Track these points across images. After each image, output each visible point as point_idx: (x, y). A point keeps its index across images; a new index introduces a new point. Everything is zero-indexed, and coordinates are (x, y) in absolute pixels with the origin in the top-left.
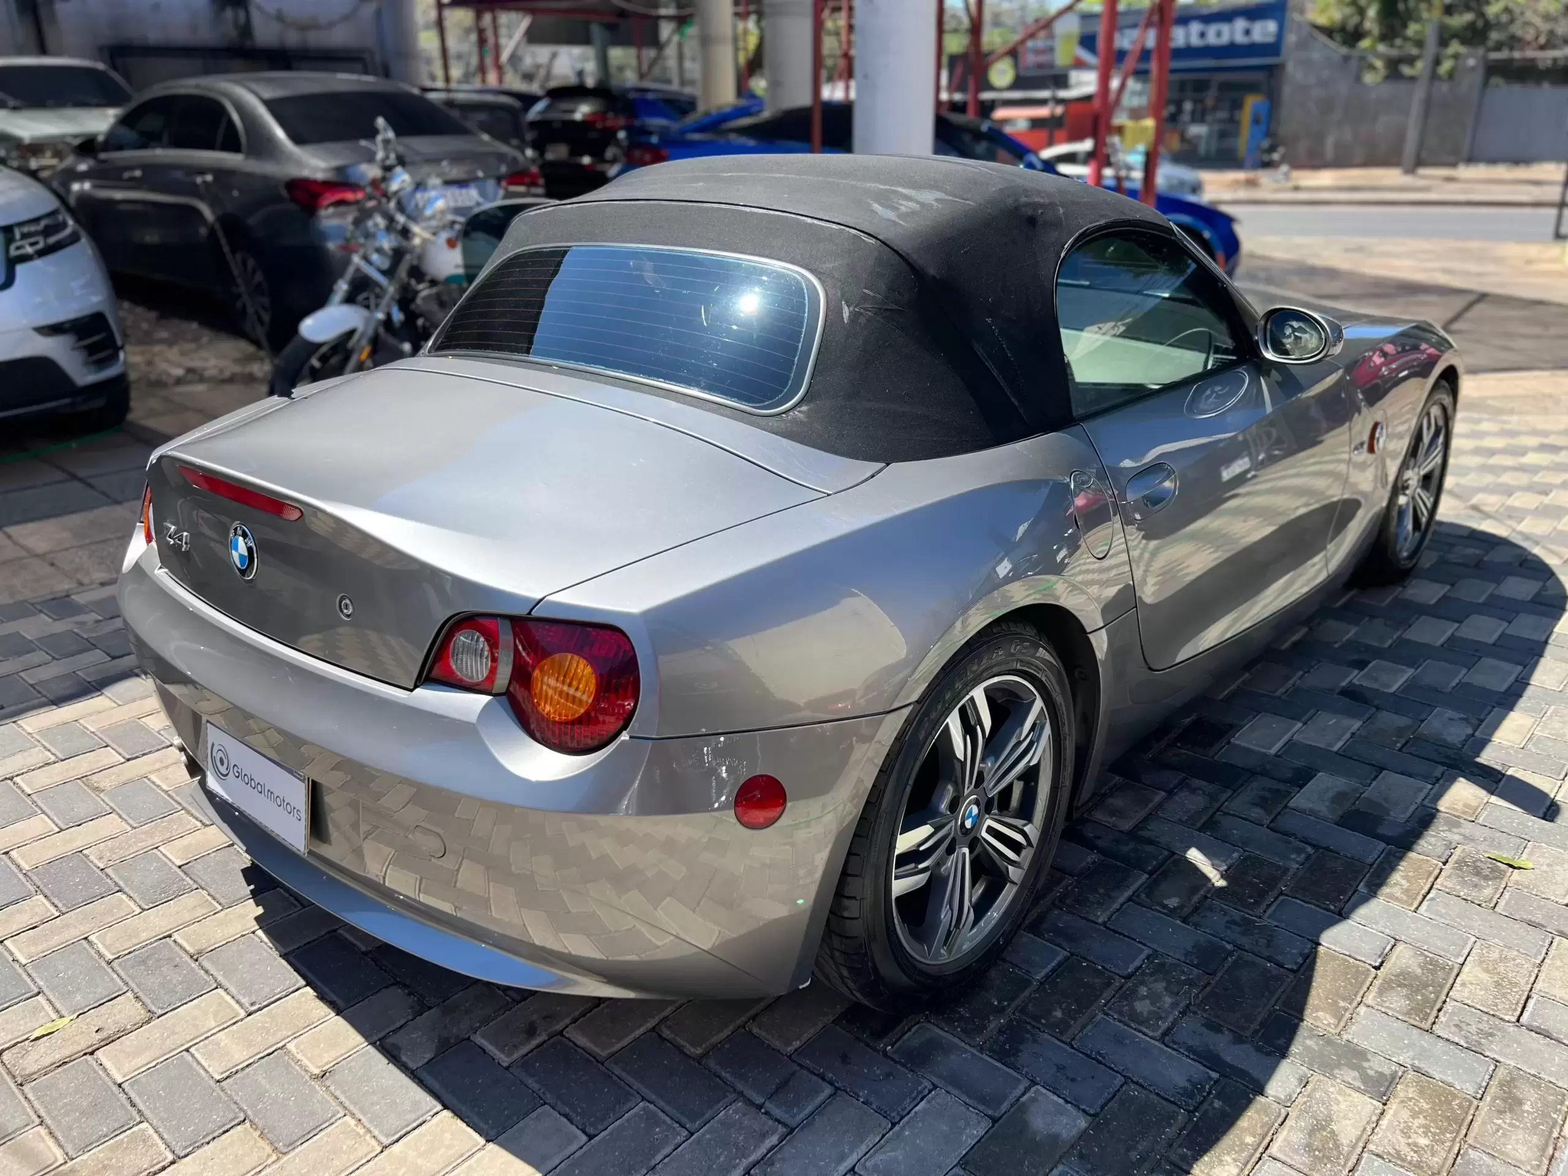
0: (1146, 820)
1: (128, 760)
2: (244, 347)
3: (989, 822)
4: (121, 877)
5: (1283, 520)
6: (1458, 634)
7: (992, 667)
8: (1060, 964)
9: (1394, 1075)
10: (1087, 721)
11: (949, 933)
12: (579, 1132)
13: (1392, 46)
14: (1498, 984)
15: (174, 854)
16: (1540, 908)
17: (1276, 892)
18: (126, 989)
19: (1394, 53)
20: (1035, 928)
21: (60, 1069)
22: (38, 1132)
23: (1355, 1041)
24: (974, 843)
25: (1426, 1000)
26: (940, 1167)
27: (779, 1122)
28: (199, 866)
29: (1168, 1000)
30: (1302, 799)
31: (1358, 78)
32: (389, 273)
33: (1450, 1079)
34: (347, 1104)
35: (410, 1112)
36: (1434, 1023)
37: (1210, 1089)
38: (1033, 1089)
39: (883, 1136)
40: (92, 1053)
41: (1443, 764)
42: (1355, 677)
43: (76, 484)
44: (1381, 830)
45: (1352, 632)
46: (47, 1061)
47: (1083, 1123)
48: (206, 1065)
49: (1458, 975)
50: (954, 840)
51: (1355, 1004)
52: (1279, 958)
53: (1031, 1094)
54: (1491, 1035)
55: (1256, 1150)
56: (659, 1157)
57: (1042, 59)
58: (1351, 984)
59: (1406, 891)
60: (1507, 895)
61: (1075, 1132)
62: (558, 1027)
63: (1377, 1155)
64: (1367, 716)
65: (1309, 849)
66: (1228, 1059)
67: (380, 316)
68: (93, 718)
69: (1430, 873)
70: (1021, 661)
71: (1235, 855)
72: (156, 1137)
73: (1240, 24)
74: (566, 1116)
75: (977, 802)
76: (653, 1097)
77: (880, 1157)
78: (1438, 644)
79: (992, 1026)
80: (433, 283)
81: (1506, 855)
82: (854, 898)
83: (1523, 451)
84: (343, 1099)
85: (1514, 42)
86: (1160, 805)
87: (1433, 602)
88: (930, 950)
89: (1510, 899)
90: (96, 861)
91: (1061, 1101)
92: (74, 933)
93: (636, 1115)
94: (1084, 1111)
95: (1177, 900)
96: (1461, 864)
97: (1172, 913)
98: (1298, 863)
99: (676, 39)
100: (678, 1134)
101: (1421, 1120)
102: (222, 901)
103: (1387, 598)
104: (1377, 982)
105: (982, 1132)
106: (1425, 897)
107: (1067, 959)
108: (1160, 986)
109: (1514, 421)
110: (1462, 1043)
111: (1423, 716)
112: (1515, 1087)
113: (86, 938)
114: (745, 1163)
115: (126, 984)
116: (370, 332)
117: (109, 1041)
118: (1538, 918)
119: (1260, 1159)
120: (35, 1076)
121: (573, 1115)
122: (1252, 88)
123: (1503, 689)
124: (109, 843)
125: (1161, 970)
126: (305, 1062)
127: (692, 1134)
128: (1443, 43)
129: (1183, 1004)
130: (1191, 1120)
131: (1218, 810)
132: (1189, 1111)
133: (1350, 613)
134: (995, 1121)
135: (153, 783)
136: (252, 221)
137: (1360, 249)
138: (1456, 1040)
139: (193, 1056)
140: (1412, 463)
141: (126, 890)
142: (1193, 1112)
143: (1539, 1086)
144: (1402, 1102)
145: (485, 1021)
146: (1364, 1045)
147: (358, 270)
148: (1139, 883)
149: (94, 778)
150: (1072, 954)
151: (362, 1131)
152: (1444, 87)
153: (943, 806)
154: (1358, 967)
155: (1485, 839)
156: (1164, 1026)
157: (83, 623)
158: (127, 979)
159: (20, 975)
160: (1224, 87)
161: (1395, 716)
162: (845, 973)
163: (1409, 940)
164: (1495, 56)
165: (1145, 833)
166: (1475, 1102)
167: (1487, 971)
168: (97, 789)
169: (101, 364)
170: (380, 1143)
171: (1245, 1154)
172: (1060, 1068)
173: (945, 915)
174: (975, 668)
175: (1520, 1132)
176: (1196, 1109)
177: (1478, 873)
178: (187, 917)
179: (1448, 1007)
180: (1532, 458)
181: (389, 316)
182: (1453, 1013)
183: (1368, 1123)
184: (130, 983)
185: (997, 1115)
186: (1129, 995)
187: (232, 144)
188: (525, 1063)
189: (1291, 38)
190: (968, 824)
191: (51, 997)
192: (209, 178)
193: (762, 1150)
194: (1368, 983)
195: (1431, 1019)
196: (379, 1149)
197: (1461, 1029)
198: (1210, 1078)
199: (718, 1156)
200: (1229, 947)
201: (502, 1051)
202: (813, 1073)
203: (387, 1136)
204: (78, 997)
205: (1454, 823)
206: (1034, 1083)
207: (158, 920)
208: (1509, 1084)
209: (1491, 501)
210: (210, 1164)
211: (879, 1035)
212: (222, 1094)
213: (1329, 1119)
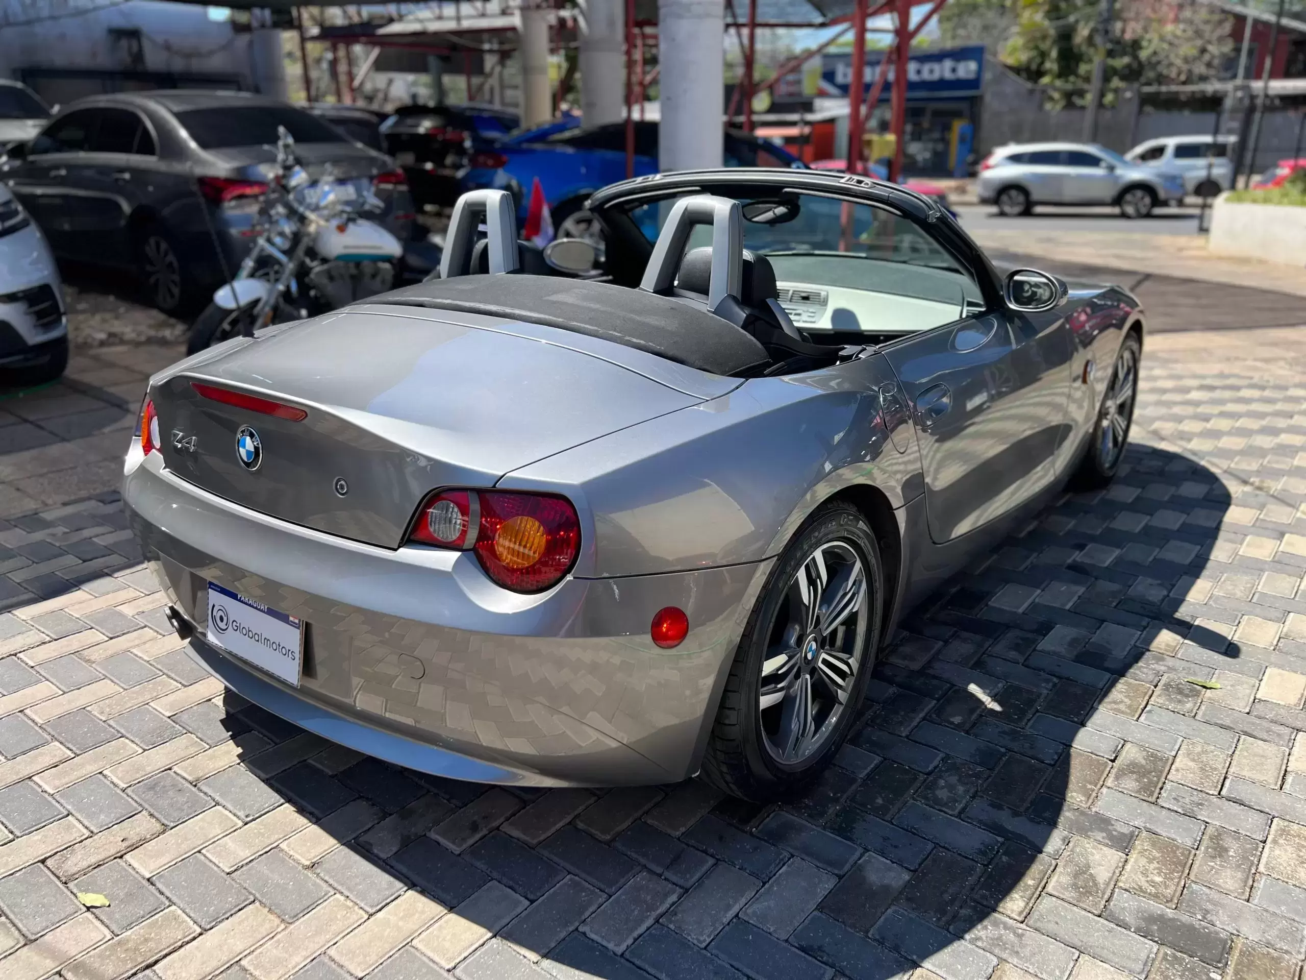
0: (930, 662)
1: (111, 638)
2: (156, 315)
3: (824, 656)
4: (122, 726)
5: (1014, 440)
6: (1150, 524)
7: (828, 534)
8: (877, 767)
9: (1132, 835)
10: (891, 580)
11: (797, 739)
12: (522, 899)
13: (1067, 81)
14: (1202, 769)
15: (163, 708)
16: (1228, 716)
17: (1033, 710)
18: (140, 809)
19: (1069, 87)
20: (855, 741)
21: (96, 870)
22: (87, 918)
23: (1101, 812)
24: (813, 671)
25: (1150, 782)
26: (803, 911)
27: (677, 885)
28: (185, 717)
29: (961, 789)
30: (1047, 644)
31: (1041, 107)
32: (289, 253)
33: (1173, 836)
34: (336, 885)
35: (387, 889)
36: (1158, 798)
37: (999, 848)
38: (867, 854)
39: (758, 891)
40: (121, 857)
41: (1148, 617)
42: (1077, 556)
43: (28, 426)
44: (1106, 664)
45: (1071, 524)
46: (85, 864)
47: (906, 876)
48: (217, 862)
49: (1172, 764)
50: (799, 668)
51: (1099, 786)
52: (1040, 756)
53: (865, 857)
54: (1201, 804)
55: (1036, 889)
56: (587, 914)
57: (792, 89)
58: (1095, 772)
59: (1129, 707)
60: (1203, 707)
61: (901, 883)
62: (495, 824)
63: (1125, 890)
64: (1089, 583)
65: (1055, 680)
66: (1010, 828)
67: (281, 287)
68: (77, 607)
69: (1146, 693)
70: (848, 531)
71: (1000, 685)
72: (184, 915)
73: (948, 64)
74: (510, 887)
75: (815, 640)
76: (577, 871)
77: (755, 906)
78: (1137, 530)
79: (830, 811)
80: (324, 260)
81: (1200, 680)
82: (733, 709)
83: (1187, 390)
84: (331, 882)
85: (1161, 79)
86: (939, 652)
87: (1130, 500)
88: (783, 753)
89: (1206, 710)
90: (98, 715)
91: (888, 862)
92: (92, 768)
93: (565, 884)
94: (906, 868)
95: (960, 718)
96: (1167, 686)
97: (958, 727)
98: (1047, 689)
99: (498, 69)
100: (601, 897)
101: (1156, 865)
102: (209, 742)
103: (1096, 499)
104: (1114, 771)
105: (831, 887)
106: (1143, 710)
107: (882, 762)
108: (954, 779)
109: (1179, 368)
110: (1180, 810)
111: (1130, 583)
112: (1221, 840)
113: (101, 773)
114: (654, 914)
115: (141, 805)
116: (272, 301)
117: (133, 848)
118: (1227, 722)
119: (1040, 895)
120: (77, 876)
121: (516, 887)
122: (958, 114)
123: (1187, 562)
124: (107, 701)
125: (954, 768)
126: (297, 856)
127: (610, 896)
128: (1106, 79)
129: (972, 790)
130: (986, 870)
131: (984, 653)
132: (984, 865)
133: (1068, 510)
134: (840, 877)
135: (136, 655)
136: (166, 212)
137: (1049, 240)
138: (1175, 808)
139: (205, 856)
140: (1111, 394)
141: (128, 735)
142: (987, 865)
143: (1239, 838)
144: (1139, 853)
145: (436, 823)
146: (1108, 814)
147: (262, 250)
148: (930, 706)
149: (85, 653)
150: (885, 759)
151: (351, 904)
152: (1108, 115)
153: (793, 641)
154: (1098, 760)
155: (1184, 669)
156: (959, 807)
157: (54, 535)
158: (142, 802)
159: (49, 802)
160: (937, 114)
161: (1110, 584)
162: (724, 769)
163: (1134, 741)
164: (1147, 89)
165: (931, 671)
166: (1193, 851)
167: (1193, 760)
168: (88, 661)
169: (47, 327)
170: (366, 912)
171: (1029, 892)
172: (885, 839)
173: (794, 726)
174: (816, 534)
175: (1229, 870)
176: (989, 863)
177: (1180, 691)
178: (183, 754)
179: (1168, 786)
180: (1195, 395)
181: (288, 288)
182: (1171, 790)
183: (1116, 868)
184: (144, 804)
185: (841, 873)
186: (932, 786)
187: (146, 147)
188: (474, 850)
189: (988, 76)
190: (809, 656)
191: (79, 817)
192: (127, 176)
193: (666, 905)
194: (1106, 772)
195: (1156, 795)
196: (366, 917)
197: (1178, 801)
198: (998, 841)
199: (633, 911)
200: (1003, 750)
201: (454, 843)
202: (698, 850)
203: (372, 907)
204: (102, 817)
205: (1160, 658)
206: (866, 850)
207: (158, 758)
208: (1217, 837)
209: (1167, 427)
210: (232, 933)
211: (746, 820)
212: (233, 883)
213: (1088, 866)
